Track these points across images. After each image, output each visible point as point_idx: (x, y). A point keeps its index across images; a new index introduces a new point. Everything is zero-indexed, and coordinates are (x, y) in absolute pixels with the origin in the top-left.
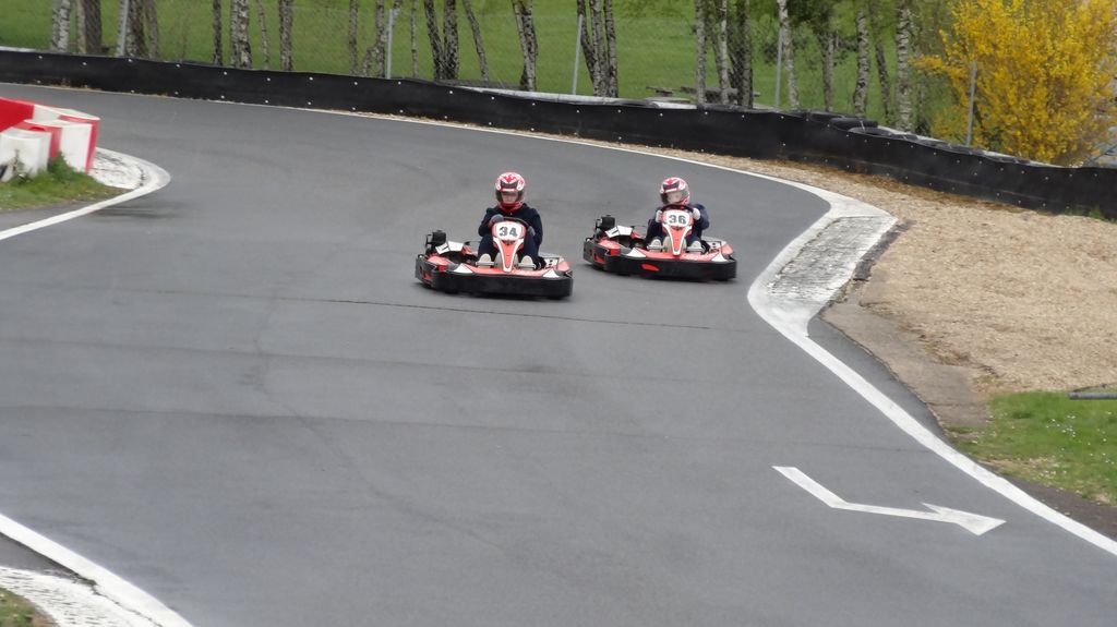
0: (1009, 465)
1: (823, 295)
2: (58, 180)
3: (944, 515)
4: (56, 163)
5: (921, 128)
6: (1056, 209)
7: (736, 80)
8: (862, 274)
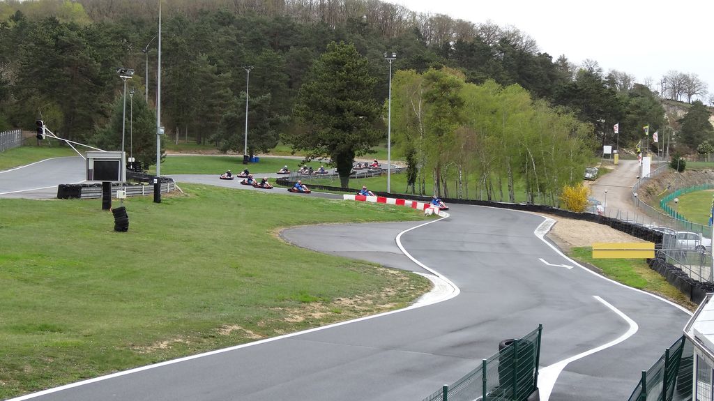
0: (574, 258)
1: (546, 232)
2: (434, 216)
3: (564, 266)
4: (434, 213)
5: (559, 207)
6: (579, 219)
7: (532, 200)
8: (551, 229)
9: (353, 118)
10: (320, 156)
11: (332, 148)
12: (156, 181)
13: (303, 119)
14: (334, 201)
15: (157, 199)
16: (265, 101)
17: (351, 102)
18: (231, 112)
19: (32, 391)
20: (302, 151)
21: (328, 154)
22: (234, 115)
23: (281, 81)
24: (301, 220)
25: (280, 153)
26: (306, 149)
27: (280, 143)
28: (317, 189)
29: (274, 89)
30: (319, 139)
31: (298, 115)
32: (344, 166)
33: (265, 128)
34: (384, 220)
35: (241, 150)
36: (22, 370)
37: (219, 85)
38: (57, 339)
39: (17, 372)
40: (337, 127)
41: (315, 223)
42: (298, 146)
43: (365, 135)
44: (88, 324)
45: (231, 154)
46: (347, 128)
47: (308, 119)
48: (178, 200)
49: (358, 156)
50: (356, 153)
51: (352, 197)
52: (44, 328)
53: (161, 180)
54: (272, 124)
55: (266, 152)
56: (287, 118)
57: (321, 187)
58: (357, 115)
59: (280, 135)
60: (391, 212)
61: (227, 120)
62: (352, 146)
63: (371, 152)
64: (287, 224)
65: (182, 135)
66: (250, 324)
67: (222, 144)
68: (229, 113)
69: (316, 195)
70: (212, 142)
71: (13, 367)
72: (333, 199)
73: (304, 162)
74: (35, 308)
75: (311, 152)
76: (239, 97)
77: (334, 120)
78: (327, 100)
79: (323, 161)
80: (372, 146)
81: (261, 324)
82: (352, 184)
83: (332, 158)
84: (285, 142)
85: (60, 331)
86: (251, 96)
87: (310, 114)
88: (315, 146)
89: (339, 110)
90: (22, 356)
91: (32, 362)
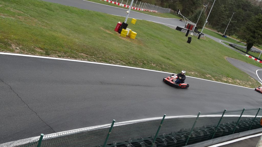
9: (257, 35)
10: (244, 42)
11: (248, 41)
12: (200, 34)
13: (243, 31)
14: (243, 55)
15: (199, 38)
16: (235, 23)
17: (258, 31)
18: (225, 22)
19: (163, 71)
20: (240, 39)
21: (246, 42)
22: (225, 23)
23: (241, 19)
24: (233, 57)
25: (233, 37)
26: (241, 39)
27: (234, 35)
28: (239, 50)
29: (238, 20)
30: (245, 38)
31: (242, 29)
32: (249, 47)
33: (232, 30)
34: (255, 65)
35: (223, 33)
36: (162, 66)
37: (224, 14)
38: (170, 62)
39: (161, 66)
40: (252, 36)
41: (236, 59)
42: (239, 37)
43: (258, 41)
44: (177, 62)
45: (220, 33)
46: (254, 37)
47: (245, 31)
48: (204, 40)
49: (254, 46)
50: (254, 45)
51: (248, 56)
52: (168, 59)
53: (202, 34)
54: (234, 29)
55: (229, 36)
56: (238, 29)
57: (241, 50)
58: (258, 35)
59: (235, 33)
60: (257, 64)
61: (223, 24)
62: (253, 43)
63: (258, 46)
64: (229, 56)
65: (209, 24)
66: (213, 77)
67: (219, 30)
68: (224, 23)
69: (239, 52)
70: (216, 28)
71: (161, 65)
72: (243, 54)
73: (239, 42)
74: (167, 53)
75: (242, 40)
76: (228, 19)
77: (252, 34)
78: (252, 28)
79: (244, 44)
80: (259, 45)
81: (216, 77)
82: (249, 52)
83: (247, 44)
84: (236, 35)
85: (171, 60)
86: (231, 20)
87: (246, 30)
88: (243, 39)
89: (254, 32)
90: (163, 63)
91: (164, 65)
